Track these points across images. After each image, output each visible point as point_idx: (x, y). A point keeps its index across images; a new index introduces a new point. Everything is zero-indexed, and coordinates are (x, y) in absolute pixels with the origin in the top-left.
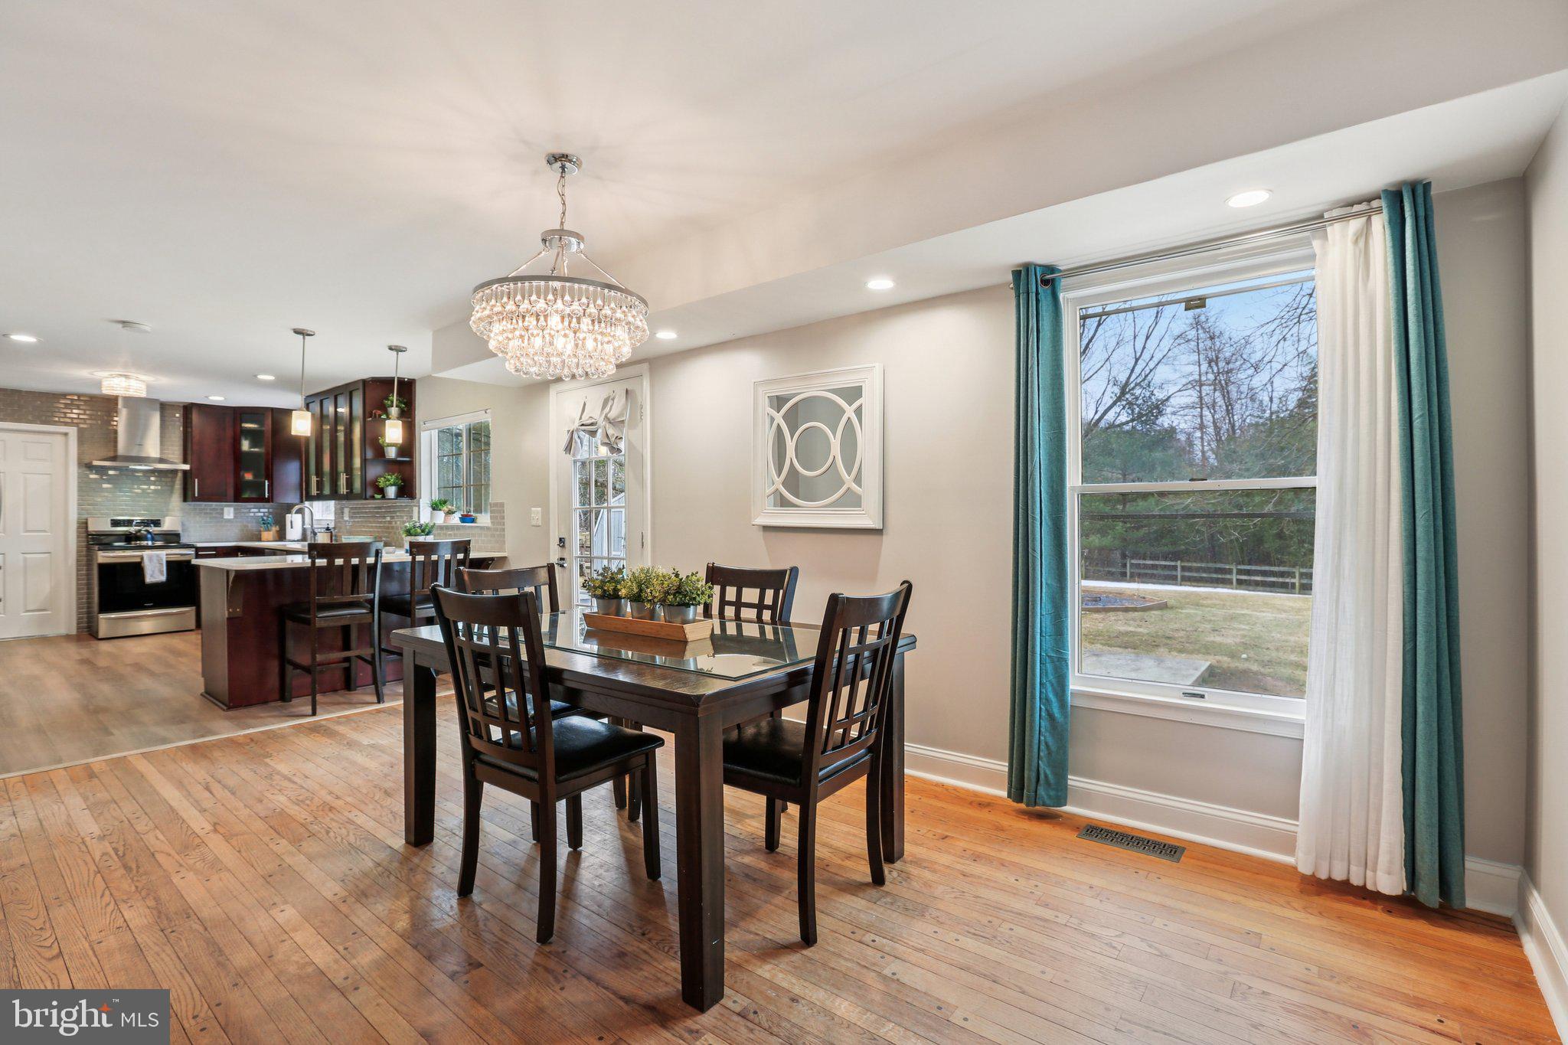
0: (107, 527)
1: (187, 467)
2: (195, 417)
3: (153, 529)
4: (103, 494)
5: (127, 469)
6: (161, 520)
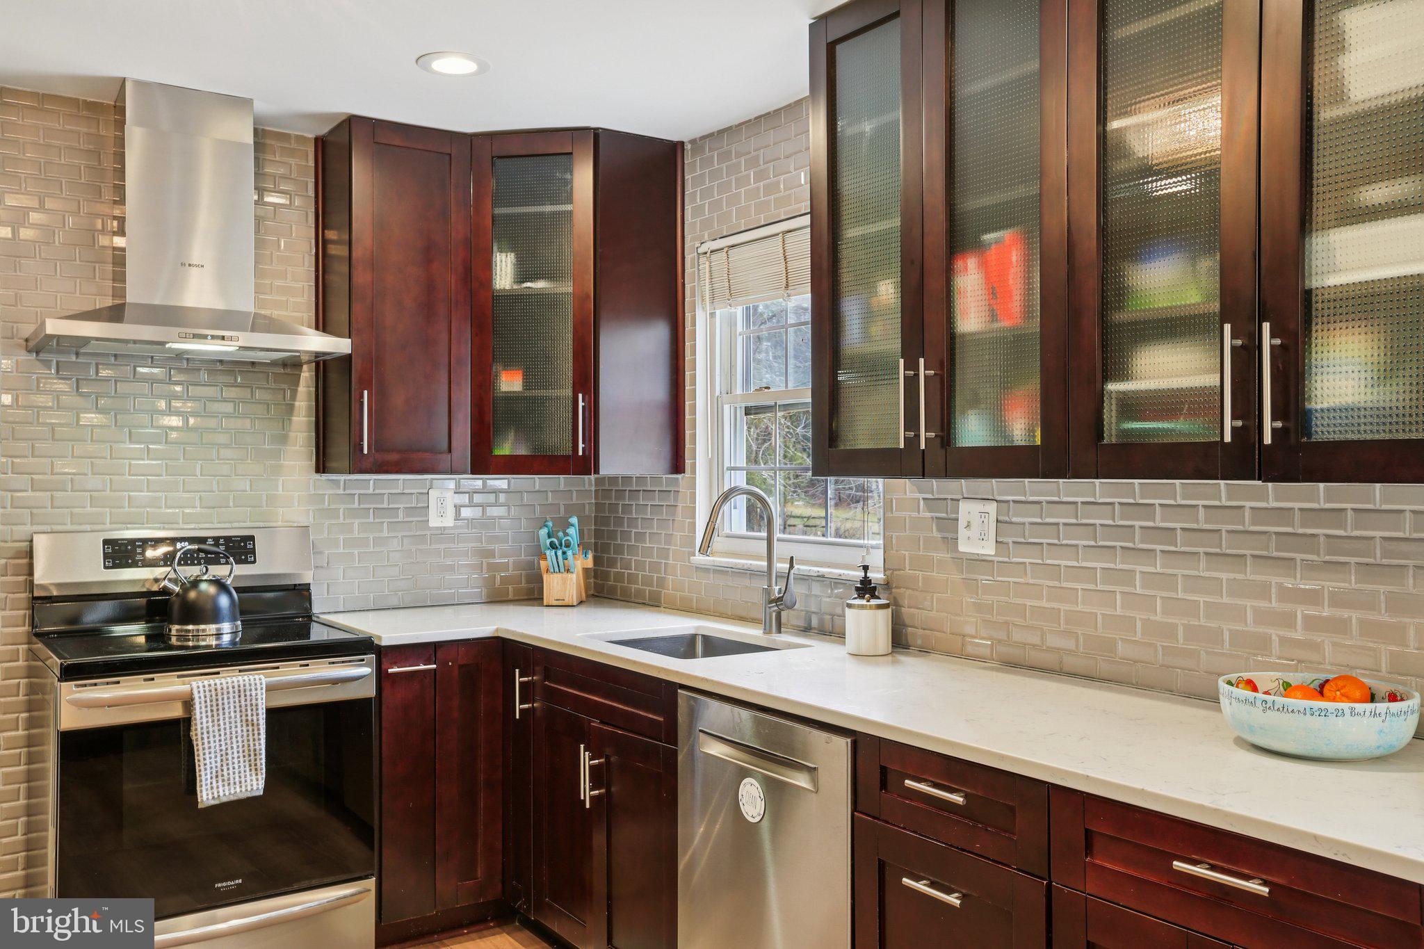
1: (340, 345)
2: (361, 171)
3: (233, 573)
6: (252, 538)
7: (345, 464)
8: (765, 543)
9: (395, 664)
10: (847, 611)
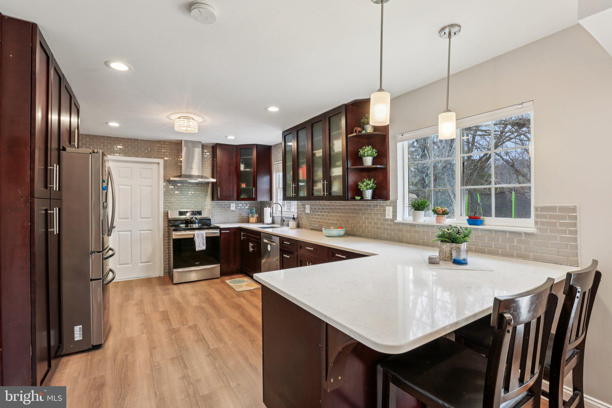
0: (176, 216)
1: (214, 180)
2: (218, 152)
3: (198, 217)
4: (175, 197)
5: (186, 182)
6: (201, 211)
7: (216, 199)
8: (281, 212)
9: (222, 231)
10: (290, 222)
